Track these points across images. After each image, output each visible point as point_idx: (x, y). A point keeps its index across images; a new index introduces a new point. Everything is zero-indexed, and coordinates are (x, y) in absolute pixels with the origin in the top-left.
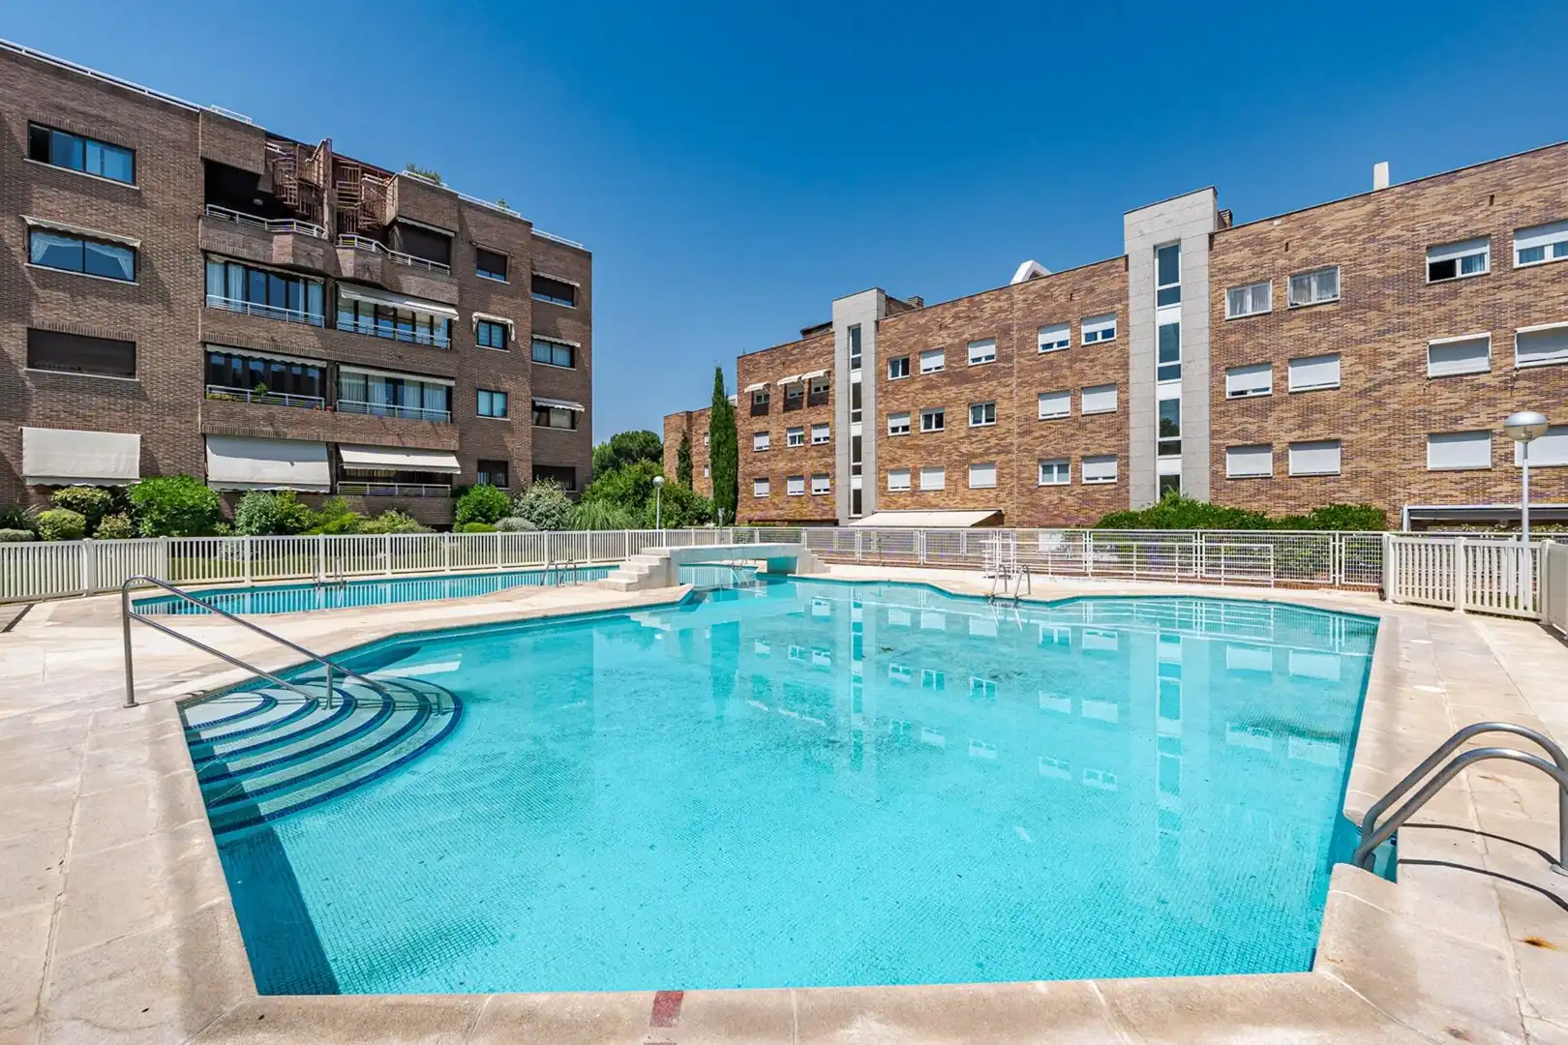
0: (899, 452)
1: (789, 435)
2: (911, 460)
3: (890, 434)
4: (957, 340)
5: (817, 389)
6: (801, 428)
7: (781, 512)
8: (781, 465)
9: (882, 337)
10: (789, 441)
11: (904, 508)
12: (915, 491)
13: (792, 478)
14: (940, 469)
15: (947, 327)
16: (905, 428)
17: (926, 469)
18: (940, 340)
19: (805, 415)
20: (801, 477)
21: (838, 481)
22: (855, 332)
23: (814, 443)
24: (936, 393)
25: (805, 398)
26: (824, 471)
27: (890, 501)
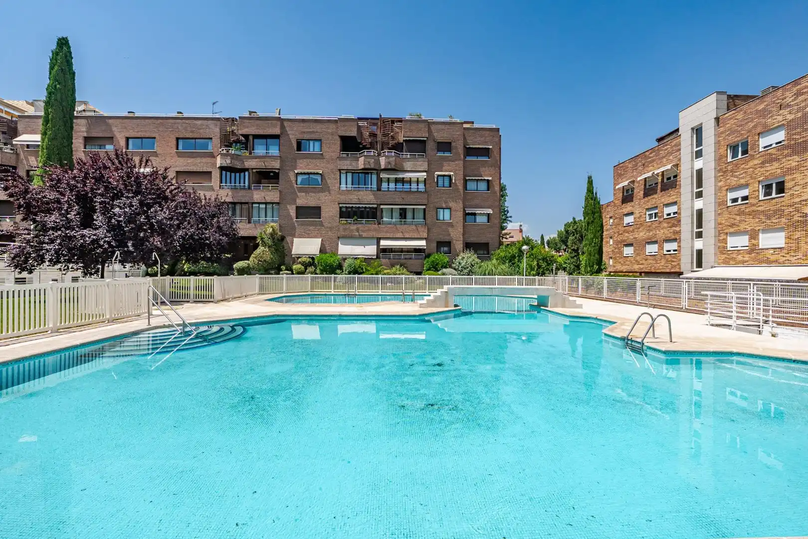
0: (738, 218)
1: (647, 213)
2: (750, 223)
3: (729, 204)
4: (799, 115)
5: (669, 179)
6: (656, 207)
7: (642, 266)
8: (641, 234)
9: (722, 129)
10: (648, 217)
11: (743, 263)
12: (753, 249)
13: (649, 243)
14: (781, 229)
15: (788, 106)
16: (745, 198)
17: (765, 231)
18: (780, 118)
19: (659, 198)
20: (655, 242)
21: (682, 244)
22: (698, 131)
23: (665, 217)
24: (776, 165)
25: (659, 186)
26: (673, 237)
27: (728, 258)
